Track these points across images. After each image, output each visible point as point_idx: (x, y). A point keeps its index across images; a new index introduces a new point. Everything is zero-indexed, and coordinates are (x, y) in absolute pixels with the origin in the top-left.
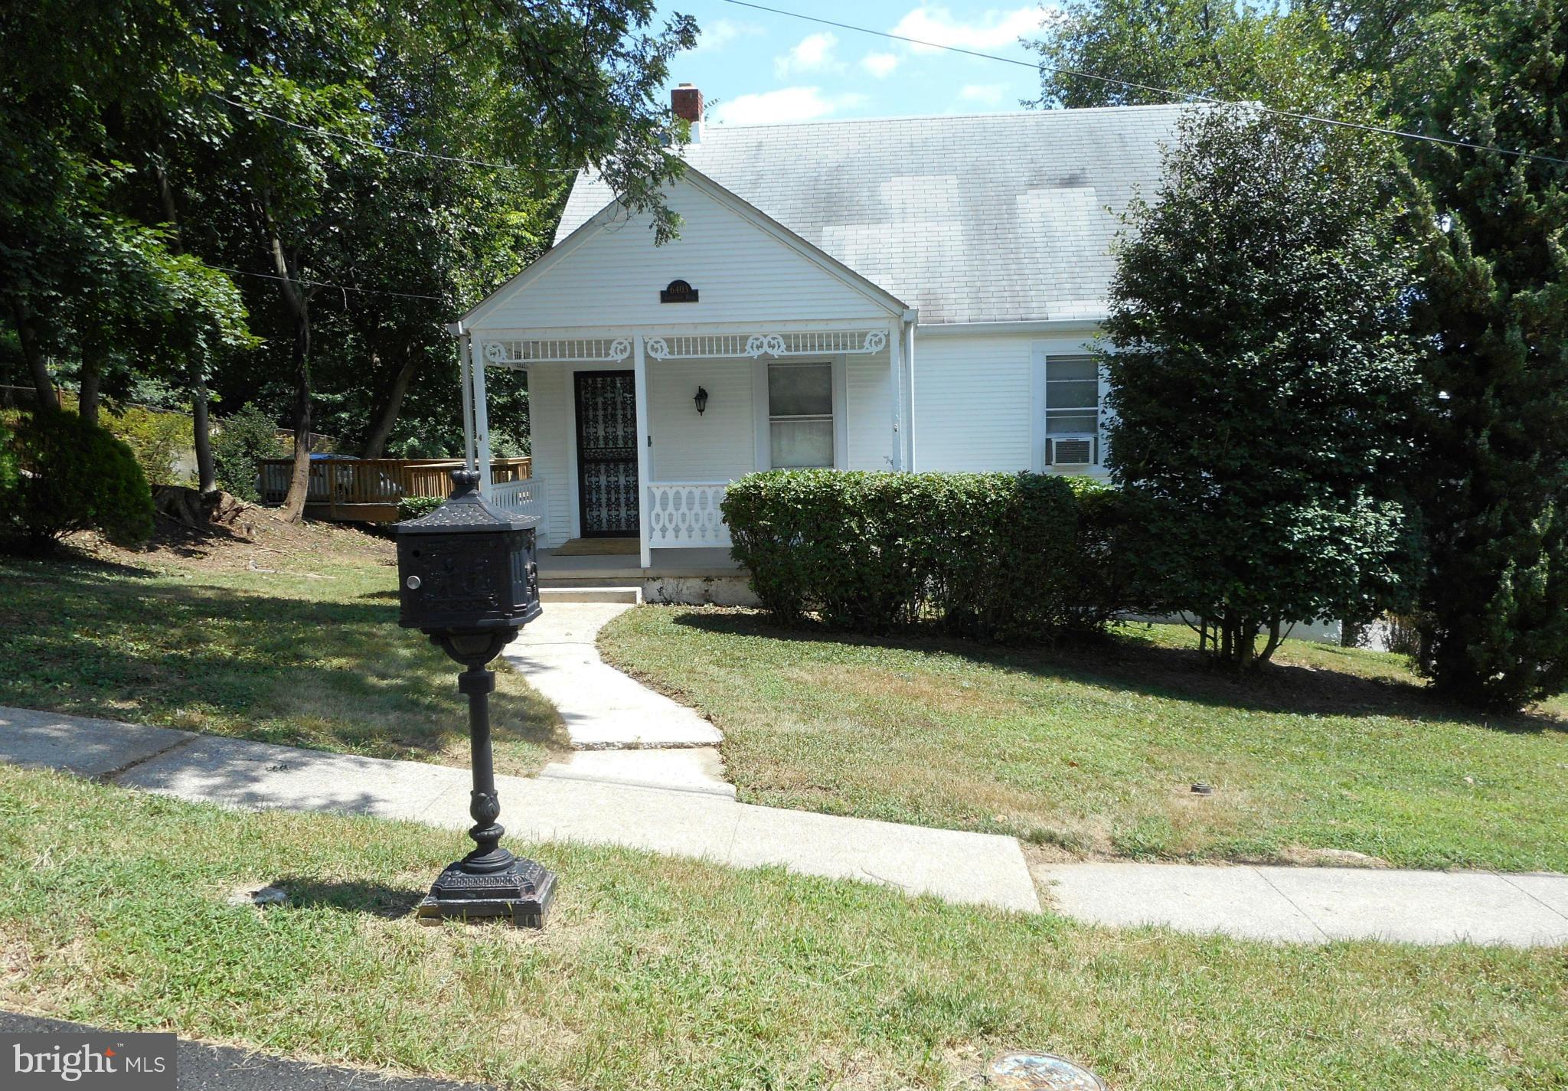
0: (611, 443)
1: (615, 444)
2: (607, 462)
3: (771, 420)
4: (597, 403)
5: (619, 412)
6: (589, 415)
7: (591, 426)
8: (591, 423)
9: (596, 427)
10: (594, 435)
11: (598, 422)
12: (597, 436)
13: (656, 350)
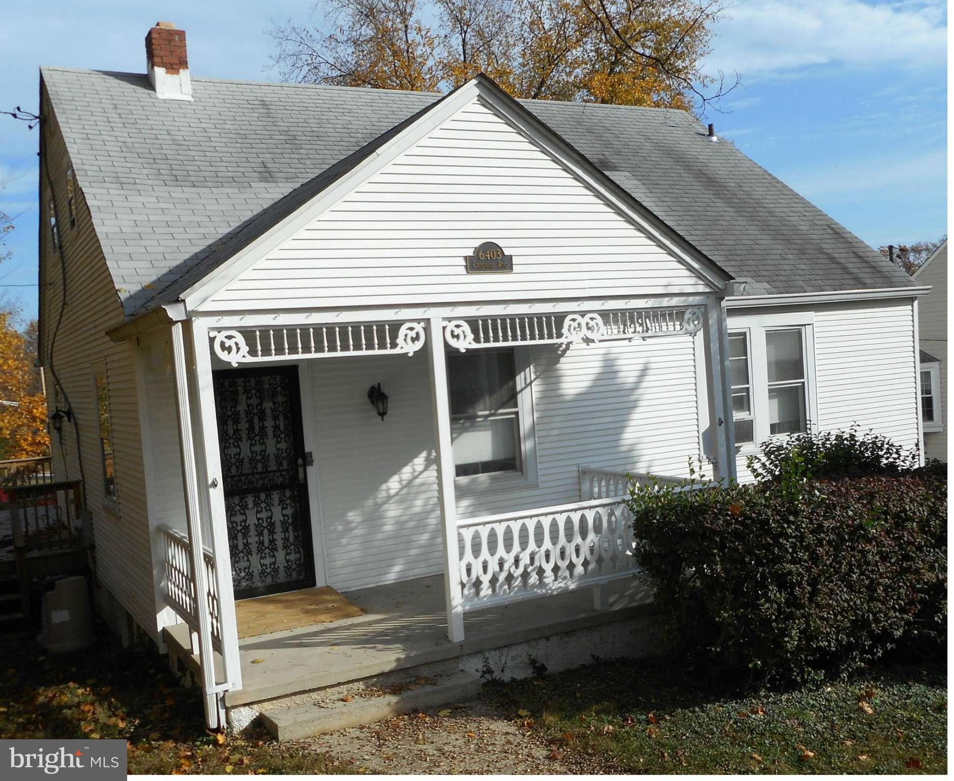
0: (260, 466)
1: (265, 466)
2: (256, 491)
4: (238, 413)
5: (269, 423)
6: (227, 430)
7: (232, 446)
8: (231, 441)
9: (238, 446)
10: (237, 457)
11: (240, 439)
12: (241, 457)
13: (457, 337)
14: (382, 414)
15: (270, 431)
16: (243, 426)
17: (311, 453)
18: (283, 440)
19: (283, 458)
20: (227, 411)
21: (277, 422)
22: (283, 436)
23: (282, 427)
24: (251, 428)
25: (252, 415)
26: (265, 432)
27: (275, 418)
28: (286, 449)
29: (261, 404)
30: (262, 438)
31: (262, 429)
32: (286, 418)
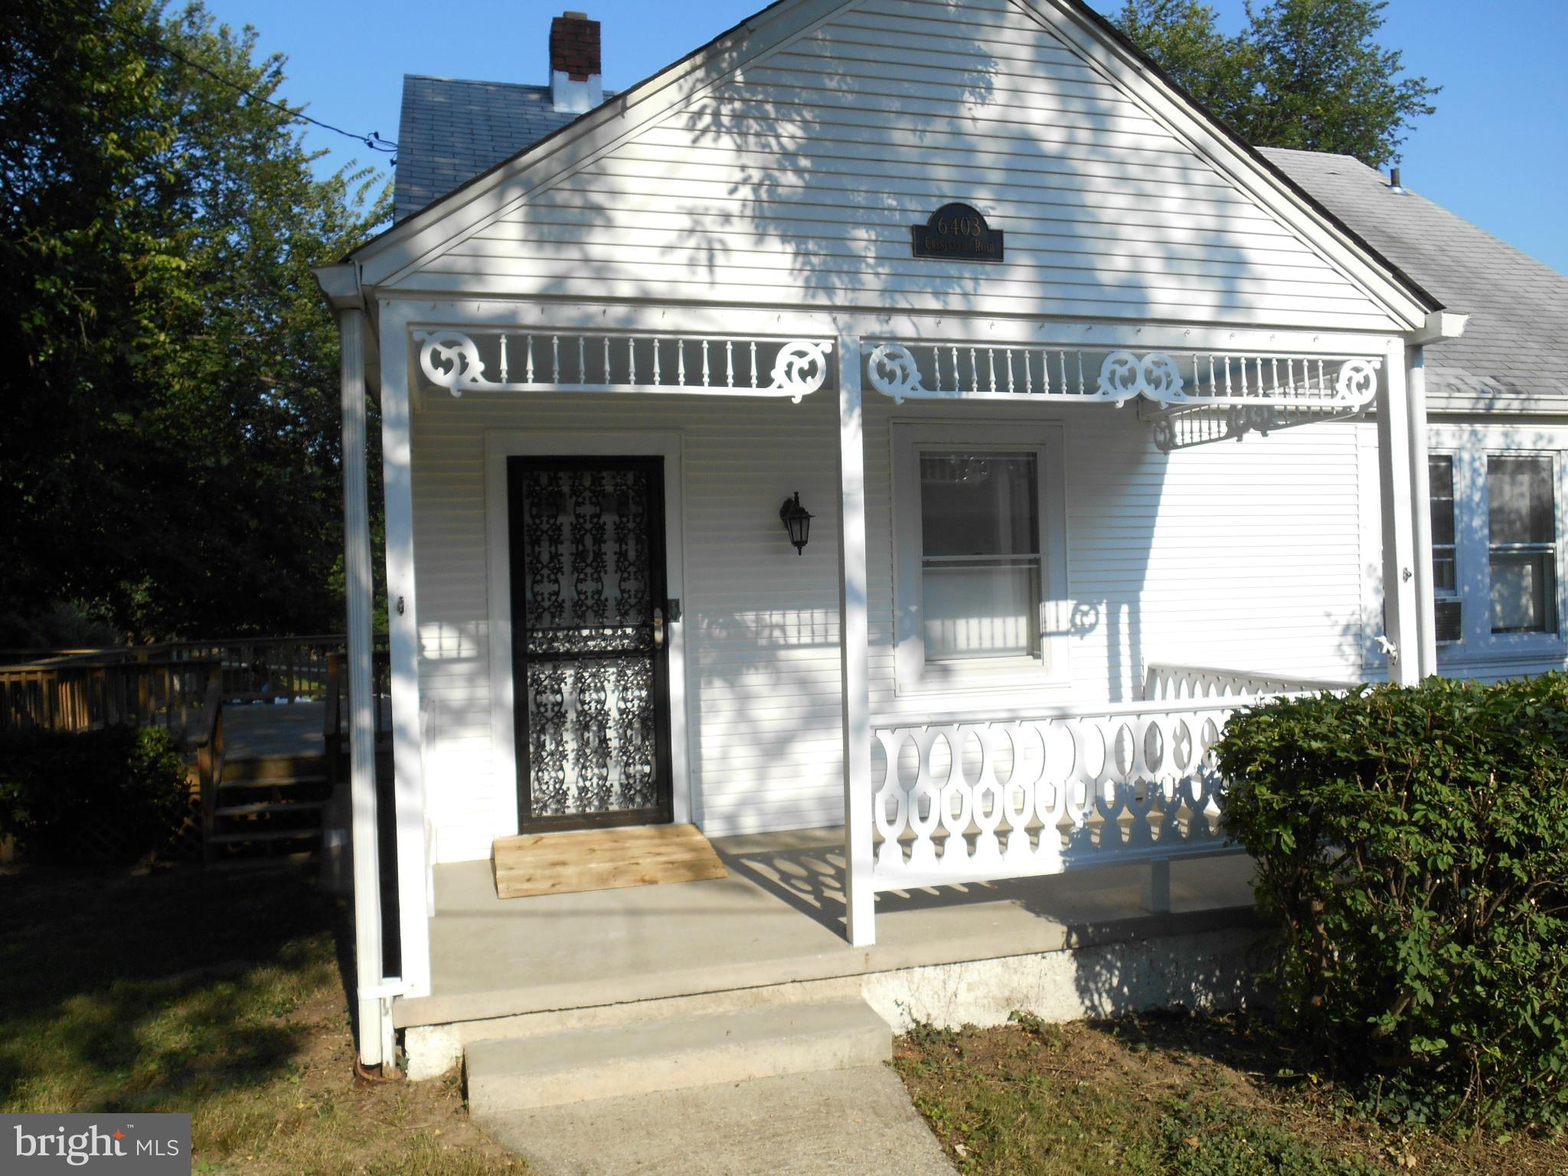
0: (591, 615)
1: (600, 617)
2: (580, 658)
3: (926, 564)
4: (559, 528)
5: (610, 548)
6: (539, 553)
7: (545, 580)
8: (545, 572)
9: (556, 581)
10: (553, 598)
11: (560, 570)
12: (560, 599)
13: (891, 376)
14: (800, 544)
15: (610, 559)
16: (566, 549)
17: (677, 602)
18: (632, 577)
19: (631, 606)
20: (541, 523)
21: (624, 547)
22: (632, 569)
23: (632, 555)
24: (580, 555)
25: (582, 532)
26: (603, 562)
27: (621, 540)
28: (637, 591)
29: (598, 516)
30: (598, 570)
31: (599, 555)
32: (638, 541)
